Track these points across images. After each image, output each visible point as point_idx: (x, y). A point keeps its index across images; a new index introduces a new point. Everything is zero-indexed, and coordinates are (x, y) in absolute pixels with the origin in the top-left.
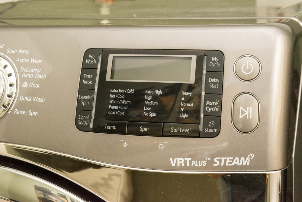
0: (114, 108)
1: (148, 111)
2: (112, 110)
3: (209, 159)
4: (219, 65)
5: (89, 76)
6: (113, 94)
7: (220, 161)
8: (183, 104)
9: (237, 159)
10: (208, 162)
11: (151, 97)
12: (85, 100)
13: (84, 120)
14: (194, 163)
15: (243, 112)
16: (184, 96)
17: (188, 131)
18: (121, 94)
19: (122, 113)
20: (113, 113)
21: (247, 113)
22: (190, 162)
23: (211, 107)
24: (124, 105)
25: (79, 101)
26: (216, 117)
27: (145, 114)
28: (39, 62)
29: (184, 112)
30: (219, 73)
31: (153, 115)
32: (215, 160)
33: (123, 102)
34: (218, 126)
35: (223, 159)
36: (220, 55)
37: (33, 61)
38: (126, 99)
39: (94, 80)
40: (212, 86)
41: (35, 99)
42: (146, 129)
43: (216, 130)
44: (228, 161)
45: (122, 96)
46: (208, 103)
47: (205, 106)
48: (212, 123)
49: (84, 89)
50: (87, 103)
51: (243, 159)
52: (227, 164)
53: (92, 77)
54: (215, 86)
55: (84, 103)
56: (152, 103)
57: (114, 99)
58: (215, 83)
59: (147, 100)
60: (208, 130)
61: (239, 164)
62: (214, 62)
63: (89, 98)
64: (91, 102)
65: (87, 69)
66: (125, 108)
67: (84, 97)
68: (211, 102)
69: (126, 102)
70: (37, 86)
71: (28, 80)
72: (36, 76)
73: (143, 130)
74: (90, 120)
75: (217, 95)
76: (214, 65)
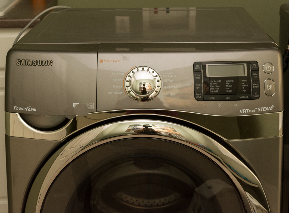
0: (212, 89)
1: (228, 90)
2: (212, 90)
3: (256, 109)
4: (256, 67)
5: (198, 75)
6: (211, 83)
7: (261, 109)
8: (243, 86)
9: (267, 107)
10: (256, 110)
11: (229, 83)
12: (198, 86)
13: (199, 96)
14: (250, 111)
15: (269, 88)
16: (244, 82)
17: (247, 97)
18: (215, 82)
19: (217, 91)
20: (212, 91)
21: (270, 87)
22: (249, 111)
23: (255, 86)
24: (217, 88)
25: (195, 87)
26: (258, 90)
28: (171, 69)
29: (244, 89)
30: (257, 71)
31: (230, 91)
32: (259, 109)
33: (216, 86)
34: (259, 94)
35: (262, 108)
36: (256, 63)
38: (217, 85)
39: (201, 77)
40: (255, 77)
41: (172, 87)
42: (229, 98)
43: (258, 96)
44: (264, 109)
46: (254, 84)
47: (253, 86)
48: (256, 93)
49: (196, 81)
50: (199, 88)
51: (270, 107)
52: (264, 110)
53: (200, 75)
54: (256, 77)
55: (197, 88)
56: (229, 86)
57: (212, 85)
58: (256, 76)
59: (227, 85)
60: (254, 96)
61: (268, 110)
62: (254, 66)
63: (200, 85)
64: (201, 87)
65: (196, 72)
66: (218, 89)
67: (197, 85)
68: (255, 84)
69: (218, 86)
70: (172, 81)
71: (167, 78)
72: (171, 76)
73: (227, 98)
74: (202, 95)
75: (257, 80)
76: (254, 67)
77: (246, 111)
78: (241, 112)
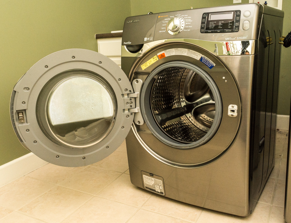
2: (210, 27)
3: (236, 38)
4: (239, 14)
5: (204, 20)
6: (211, 23)
7: (239, 38)
8: (229, 24)
11: (221, 23)
13: (203, 30)
14: (232, 39)
15: (245, 25)
16: (230, 22)
17: (231, 31)
19: (213, 28)
20: (210, 28)
21: (246, 25)
22: (231, 39)
23: (237, 24)
25: (201, 26)
26: (238, 27)
27: (219, 27)
28: (190, 17)
29: (229, 26)
30: (239, 16)
31: (221, 28)
34: (239, 29)
35: (240, 37)
36: (240, 11)
37: (189, 17)
39: (205, 20)
40: (237, 19)
41: (189, 27)
42: (219, 31)
43: (238, 30)
45: (213, 24)
47: (235, 24)
48: (237, 28)
49: (202, 23)
50: (203, 26)
51: (245, 37)
52: (241, 39)
54: (238, 19)
55: (202, 26)
56: (221, 25)
60: (235, 30)
61: (244, 38)
63: (204, 25)
64: (204, 26)
65: (203, 18)
66: (214, 26)
67: (203, 25)
70: (190, 23)
71: (188, 22)
72: (190, 21)
73: (218, 31)
74: (204, 30)
75: (239, 21)
76: (238, 14)
77: (229, 39)
78: (226, 40)
